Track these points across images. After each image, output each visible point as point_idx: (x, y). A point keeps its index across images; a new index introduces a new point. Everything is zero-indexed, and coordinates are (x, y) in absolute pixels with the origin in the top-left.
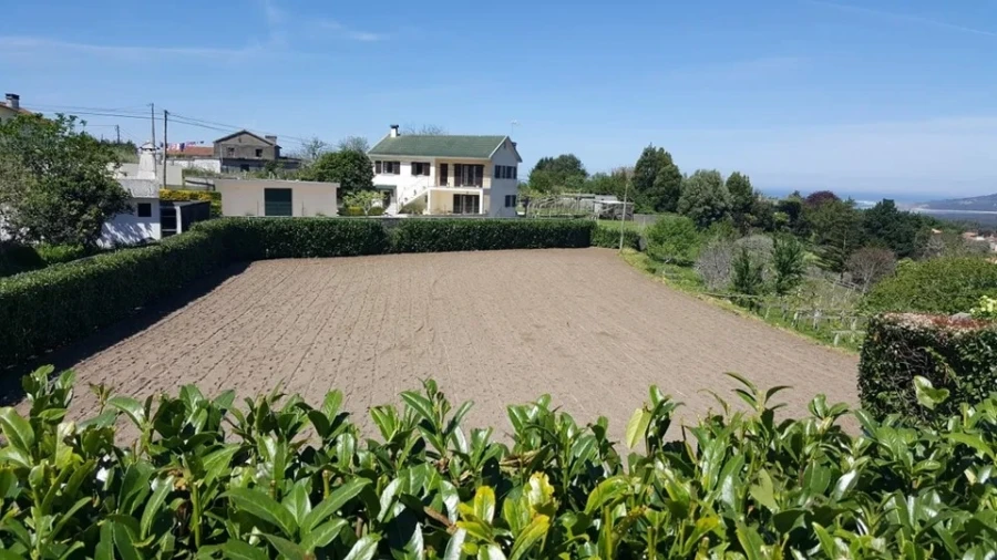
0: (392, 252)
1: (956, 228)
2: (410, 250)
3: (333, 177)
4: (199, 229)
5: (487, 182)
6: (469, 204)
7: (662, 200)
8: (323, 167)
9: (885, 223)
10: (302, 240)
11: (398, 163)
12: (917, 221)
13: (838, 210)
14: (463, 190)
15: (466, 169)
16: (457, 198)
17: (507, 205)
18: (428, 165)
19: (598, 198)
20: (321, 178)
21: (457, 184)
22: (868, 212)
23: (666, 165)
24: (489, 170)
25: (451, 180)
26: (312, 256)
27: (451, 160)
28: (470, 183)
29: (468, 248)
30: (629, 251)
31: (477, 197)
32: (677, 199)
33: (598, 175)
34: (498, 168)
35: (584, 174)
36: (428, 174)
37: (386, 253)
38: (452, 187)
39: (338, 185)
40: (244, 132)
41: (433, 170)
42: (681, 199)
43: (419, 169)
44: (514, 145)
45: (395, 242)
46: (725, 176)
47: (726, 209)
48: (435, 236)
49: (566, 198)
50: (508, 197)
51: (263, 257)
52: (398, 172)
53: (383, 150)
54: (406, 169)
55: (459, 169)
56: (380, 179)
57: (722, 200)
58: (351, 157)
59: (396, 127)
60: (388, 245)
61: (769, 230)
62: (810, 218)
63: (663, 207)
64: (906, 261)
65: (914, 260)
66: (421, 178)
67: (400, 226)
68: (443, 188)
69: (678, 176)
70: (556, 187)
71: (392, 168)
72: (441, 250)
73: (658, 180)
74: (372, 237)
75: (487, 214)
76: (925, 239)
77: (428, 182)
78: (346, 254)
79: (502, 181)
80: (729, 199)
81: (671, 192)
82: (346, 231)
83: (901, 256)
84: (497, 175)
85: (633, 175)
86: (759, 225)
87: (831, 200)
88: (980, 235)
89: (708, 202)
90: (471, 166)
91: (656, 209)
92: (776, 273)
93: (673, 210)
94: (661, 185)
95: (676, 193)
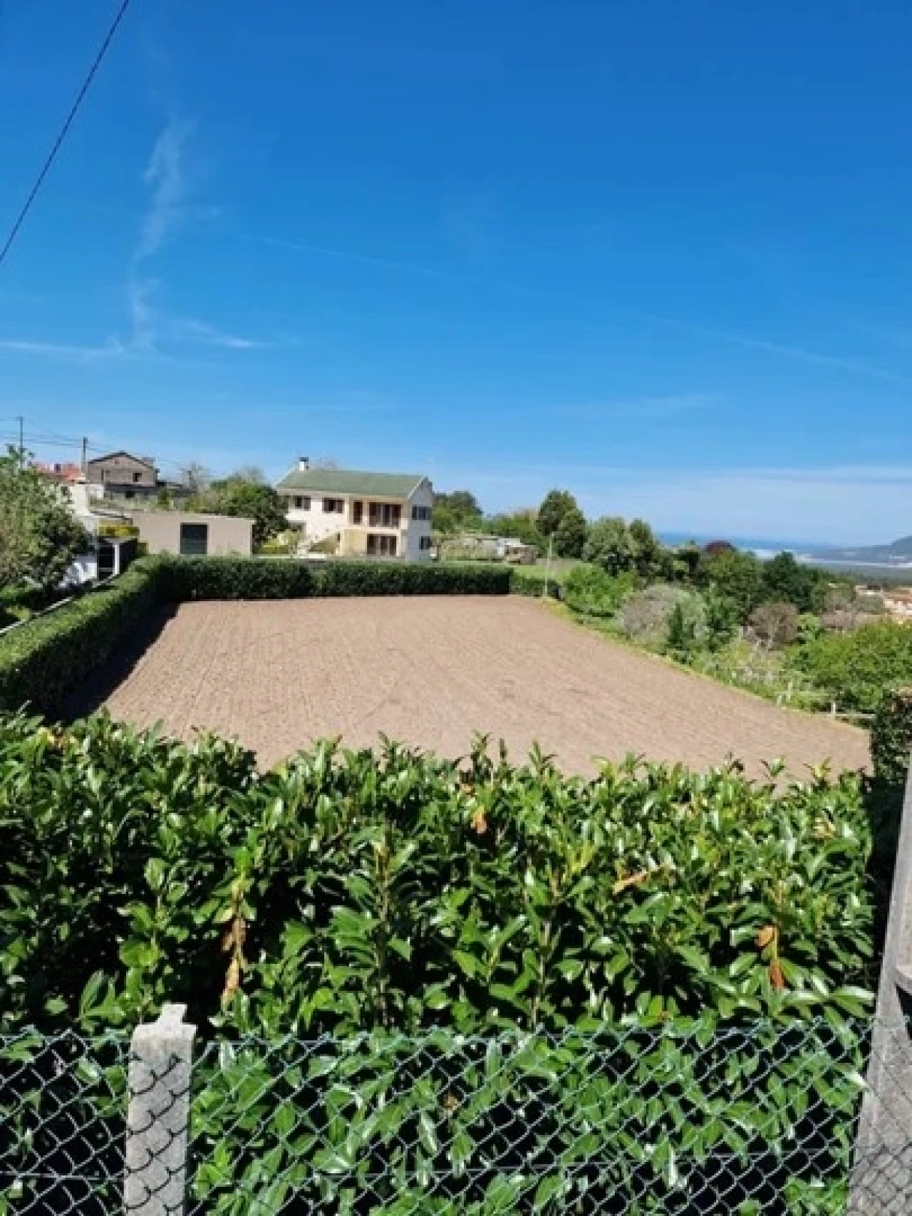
0: (318, 596)
1: (848, 580)
2: (335, 593)
3: (247, 513)
4: (139, 570)
5: (404, 523)
6: (383, 546)
7: (567, 545)
8: (235, 501)
9: (784, 577)
10: (229, 581)
11: (308, 499)
12: (815, 575)
13: (737, 561)
14: (379, 530)
15: (382, 509)
16: (371, 539)
17: (422, 547)
18: (341, 502)
19: (502, 540)
20: (232, 513)
21: (372, 523)
22: (768, 564)
23: (570, 508)
24: (406, 511)
25: (365, 518)
26: (238, 598)
27: (367, 499)
28: (386, 523)
29: (392, 593)
30: (551, 600)
31: (393, 539)
32: (582, 545)
33: (499, 515)
34: (415, 509)
35: (479, 512)
36: (340, 511)
37: (311, 596)
38: (365, 528)
39: (253, 522)
40: (122, 454)
41: (347, 508)
42: (586, 545)
43: (332, 505)
44: (430, 484)
45: (320, 585)
46: (628, 523)
47: (630, 556)
48: (361, 580)
49: (467, 539)
50: (422, 540)
51: (189, 598)
52: (307, 508)
53: (293, 483)
54: (317, 505)
55: (374, 508)
56: (293, 515)
57: (627, 547)
58: (266, 492)
59: (305, 460)
60: (313, 587)
61: (670, 579)
62: (710, 568)
63: (567, 552)
64: (807, 615)
65: (816, 614)
66: (334, 516)
67: (326, 568)
68: (355, 527)
69: (582, 522)
70: (457, 528)
71: (302, 502)
72: (366, 593)
73: (562, 525)
74: (299, 579)
75: (403, 557)
76: (822, 593)
77: (340, 521)
78: (272, 597)
79: (418, 523)
80: (634, 547)
81: (576, 537)
82: (272, 572)
83: (802, 611)
84: (414, 517)
85: (536, 517)
86: (661, 574)
87: (729, 551)
88: (870, 588)
89: (613, 549)
90: (387, 507)
91: (561, 553)
92: (707, 629)
93: (578, 555)
94: (566, 529)
95: (582, 539)
